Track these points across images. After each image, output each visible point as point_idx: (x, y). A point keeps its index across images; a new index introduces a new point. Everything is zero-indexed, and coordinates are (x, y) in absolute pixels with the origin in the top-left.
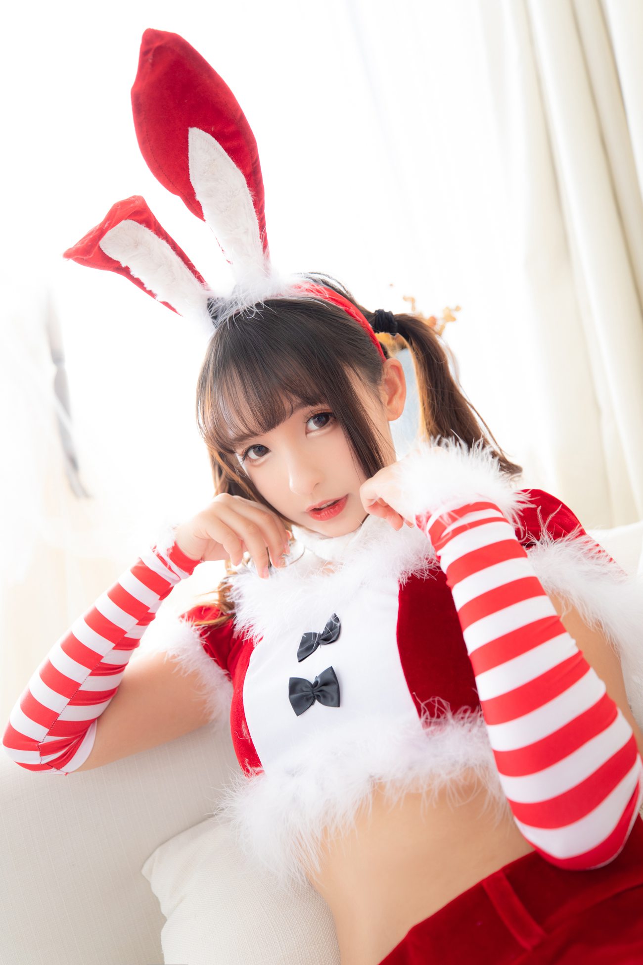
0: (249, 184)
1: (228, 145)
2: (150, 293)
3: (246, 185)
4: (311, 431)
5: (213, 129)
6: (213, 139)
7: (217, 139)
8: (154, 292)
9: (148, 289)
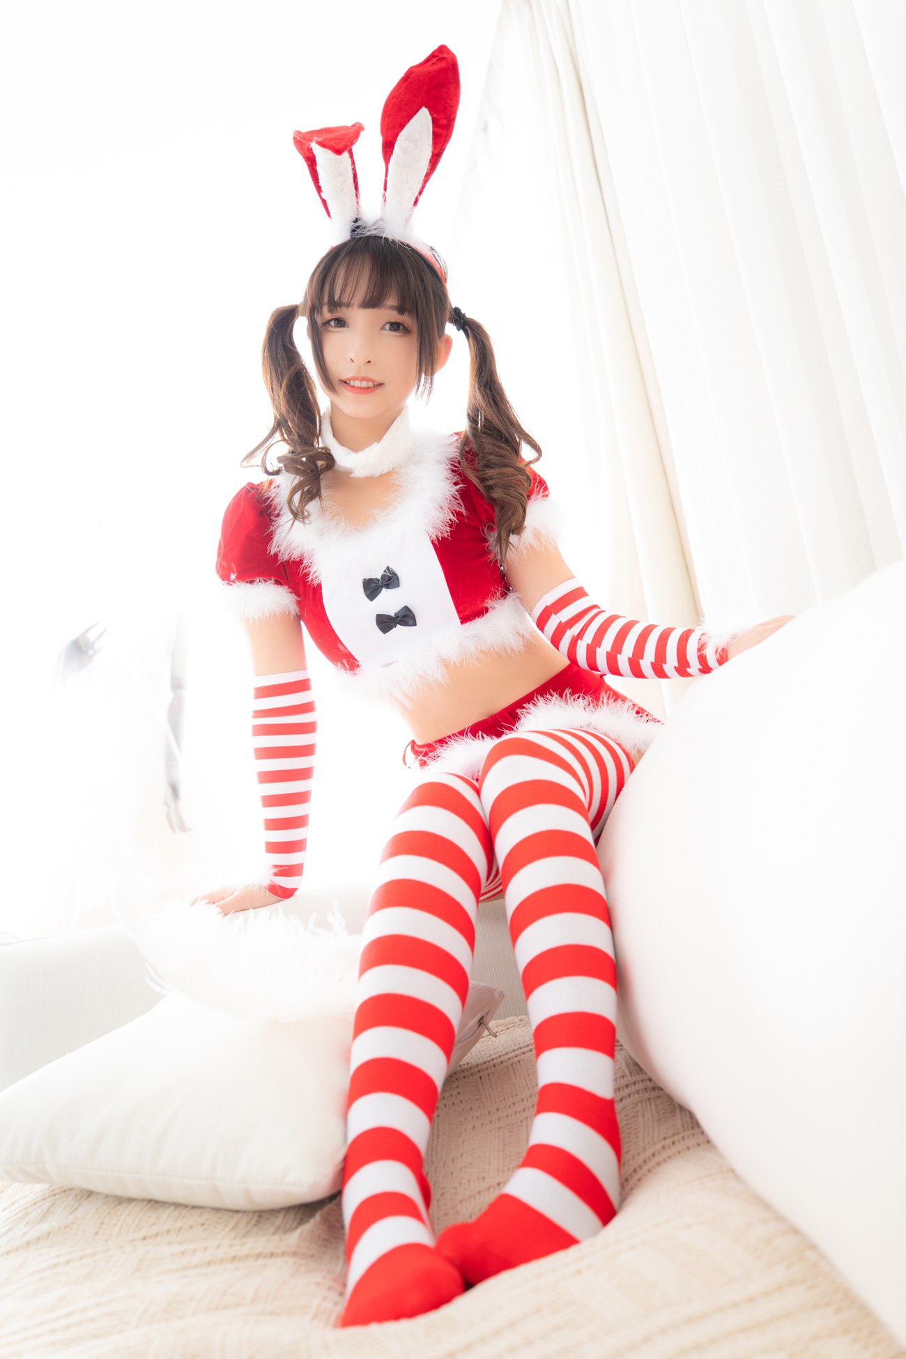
0: (431, 161)
1: (437, 130)
2: (319, 189)
3: (429, 160)
4: (385, 329)
5: (435, 116)
6: (431, 122)
7: (433, 123)
8: (323, 188)
9: (320, 184)
